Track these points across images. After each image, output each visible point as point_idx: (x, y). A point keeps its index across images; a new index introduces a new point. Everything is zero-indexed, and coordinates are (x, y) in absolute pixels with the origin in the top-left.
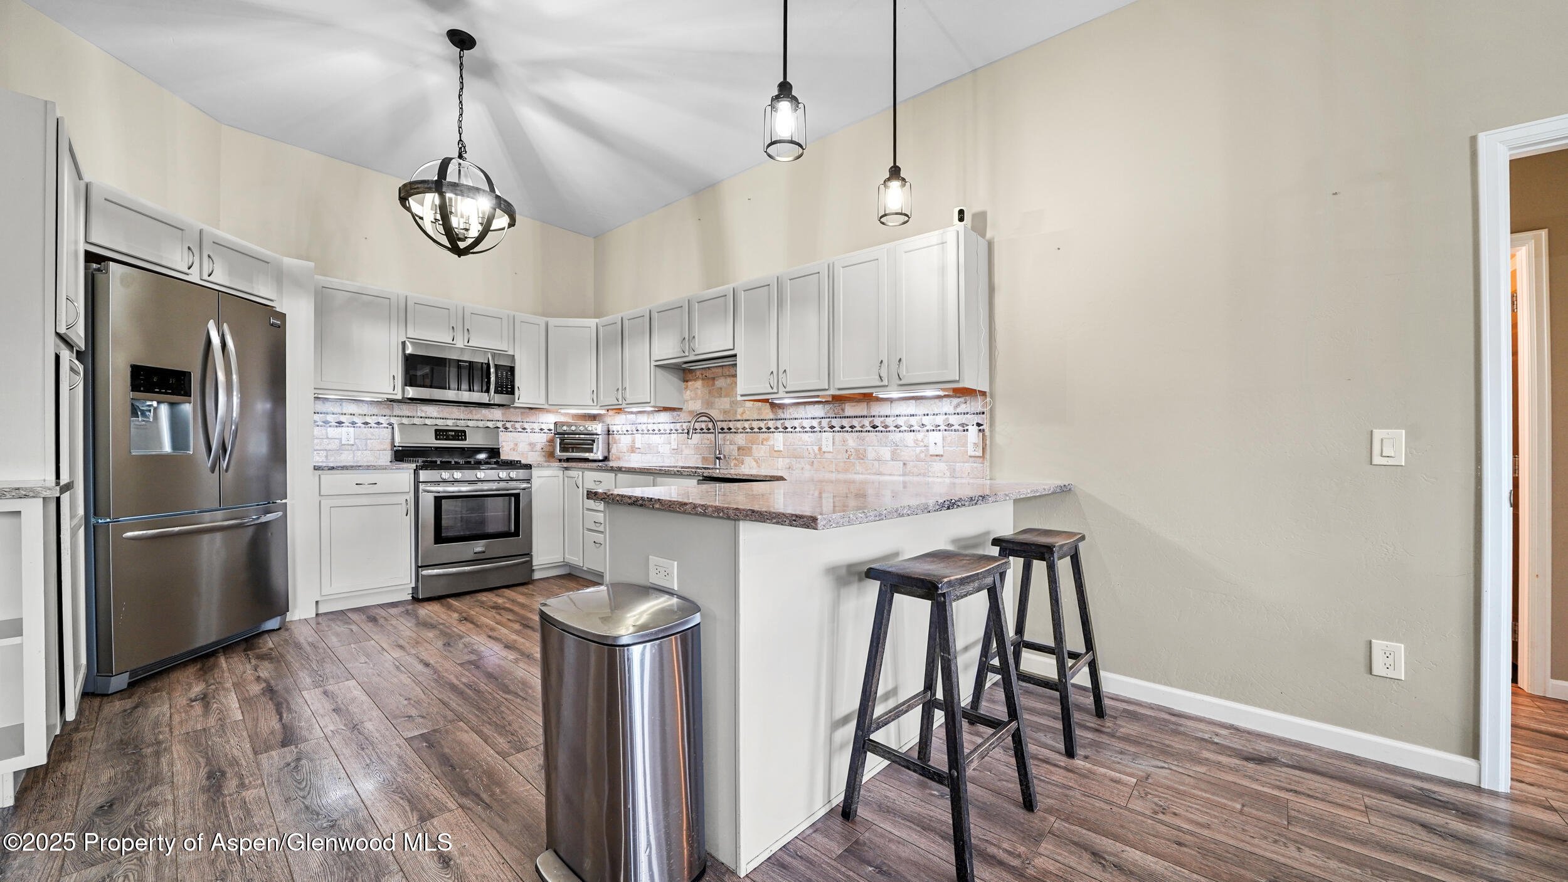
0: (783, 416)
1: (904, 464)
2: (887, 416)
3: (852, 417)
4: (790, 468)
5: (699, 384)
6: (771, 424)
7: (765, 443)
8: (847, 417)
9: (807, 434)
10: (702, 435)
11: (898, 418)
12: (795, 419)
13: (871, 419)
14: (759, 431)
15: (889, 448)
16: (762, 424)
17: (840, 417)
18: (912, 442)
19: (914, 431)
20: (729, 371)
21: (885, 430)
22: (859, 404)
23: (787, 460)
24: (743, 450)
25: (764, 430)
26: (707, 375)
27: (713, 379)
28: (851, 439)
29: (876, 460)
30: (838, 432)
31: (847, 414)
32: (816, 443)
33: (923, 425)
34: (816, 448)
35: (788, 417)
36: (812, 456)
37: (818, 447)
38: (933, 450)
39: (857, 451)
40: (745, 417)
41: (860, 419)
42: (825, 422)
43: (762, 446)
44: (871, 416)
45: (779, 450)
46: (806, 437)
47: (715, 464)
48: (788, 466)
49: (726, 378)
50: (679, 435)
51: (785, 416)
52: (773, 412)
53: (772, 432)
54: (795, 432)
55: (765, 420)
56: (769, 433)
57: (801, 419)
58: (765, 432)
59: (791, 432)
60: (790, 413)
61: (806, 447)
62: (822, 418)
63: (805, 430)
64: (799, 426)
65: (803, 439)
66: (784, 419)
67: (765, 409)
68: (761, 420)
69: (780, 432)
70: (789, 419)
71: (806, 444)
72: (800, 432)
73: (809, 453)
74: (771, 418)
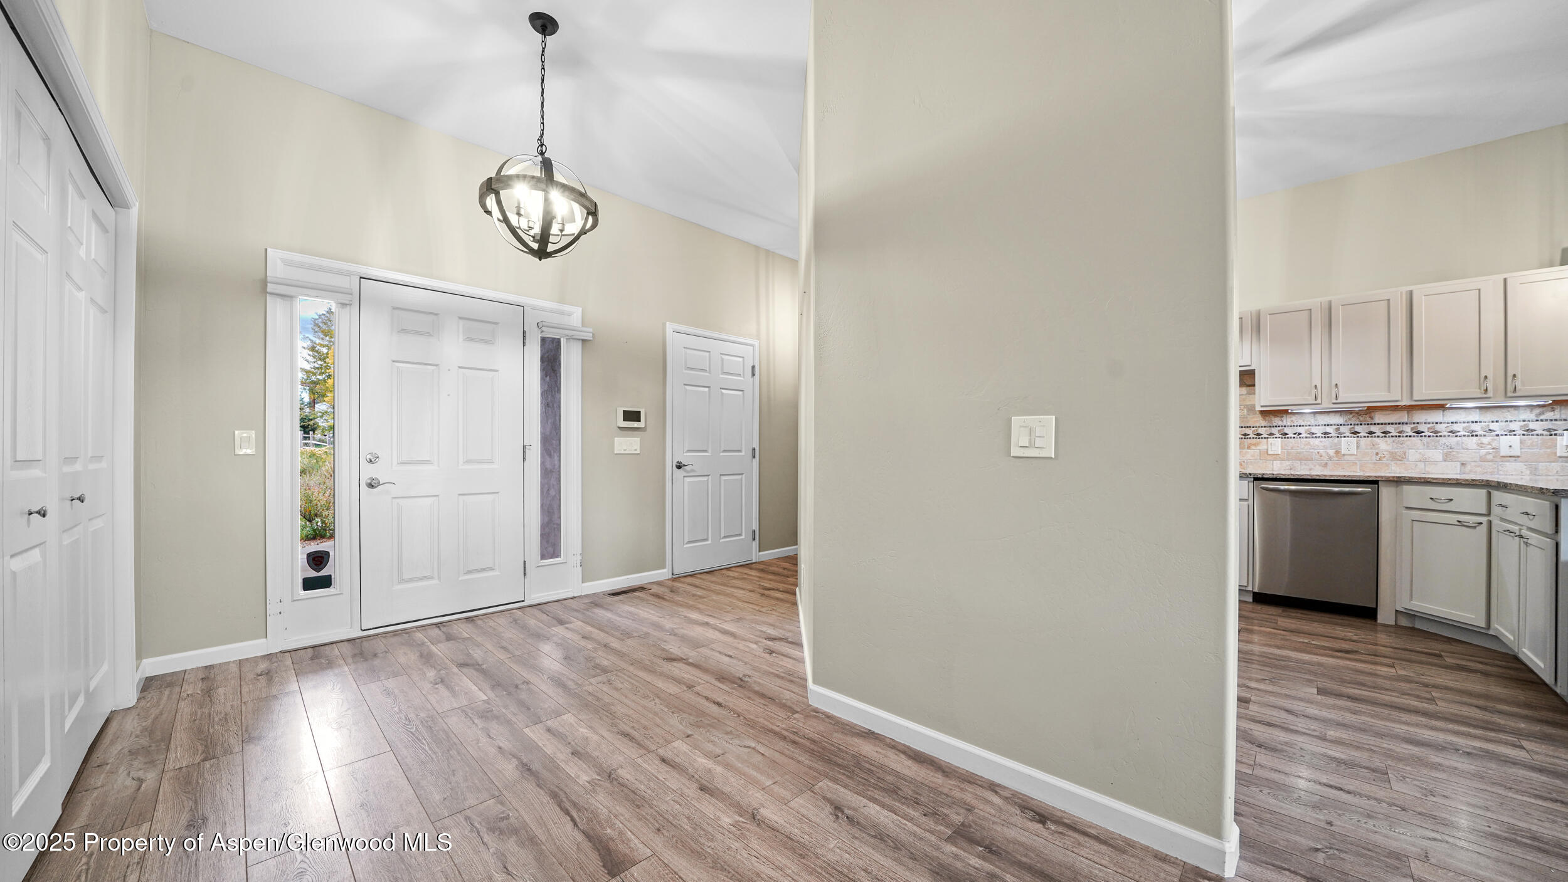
0: (1280, 423)
1: (1463, 464)
2: (1437, 423)
3: (1385, 424)
4: (1291, 469)
6: (1261, 431)
8: (1378, 424)
9: (1317, 439)
11: (1454, 424)
12: (1300, 426)
13: (1413, 426)
14: (1244, 437)
15: (1441, 451)
16: (1248, 431)
17: (1368, 424)
18: (1475, 445)
19: (1477, 436)
21: (1435, 435)
22: (1395, 413)
23: (1288, 463)
25: (1252, 436)
28: (1384, 445)
29: (1420, 461)
30: (1365, 437)
31: (1377, 421)
32: (1331, 447)
33: (1490, 430)
34: (1332, 452)
35: (1289, 424)
36: (1326, 458)
37: (1334, 451)
38: (1505, 451)
39: (1391, 453)
41: (1398, 426)
42: (1345, 429)
43: (1249, 450)
44: (1414, 423)
45: (1276, 453)
46: (1316, 442)
48: (1288, 468)
51: (1285, 424)
52: (1266, 421)
53: (1265, 438)
54: (1300, 438)
55: (1253, 427)
56: (1259, 438)
57: (1309, 426)
58: (1253, 438)
59: (1294, 438)
60: (1292, 421)
61: (1316, 451)
62: (1341, 425)
63: (1314, 436)
64: (1306, 432)
65: (1312, 443)
66: (1285, 426)
67: (1254, 417)
68: (1248, 427)
69: (1276, 438)
70: (1291, 426)
71: (1316, 448)
72: (1307, 437)
73: (1321, 456)
74: (1263, 425)
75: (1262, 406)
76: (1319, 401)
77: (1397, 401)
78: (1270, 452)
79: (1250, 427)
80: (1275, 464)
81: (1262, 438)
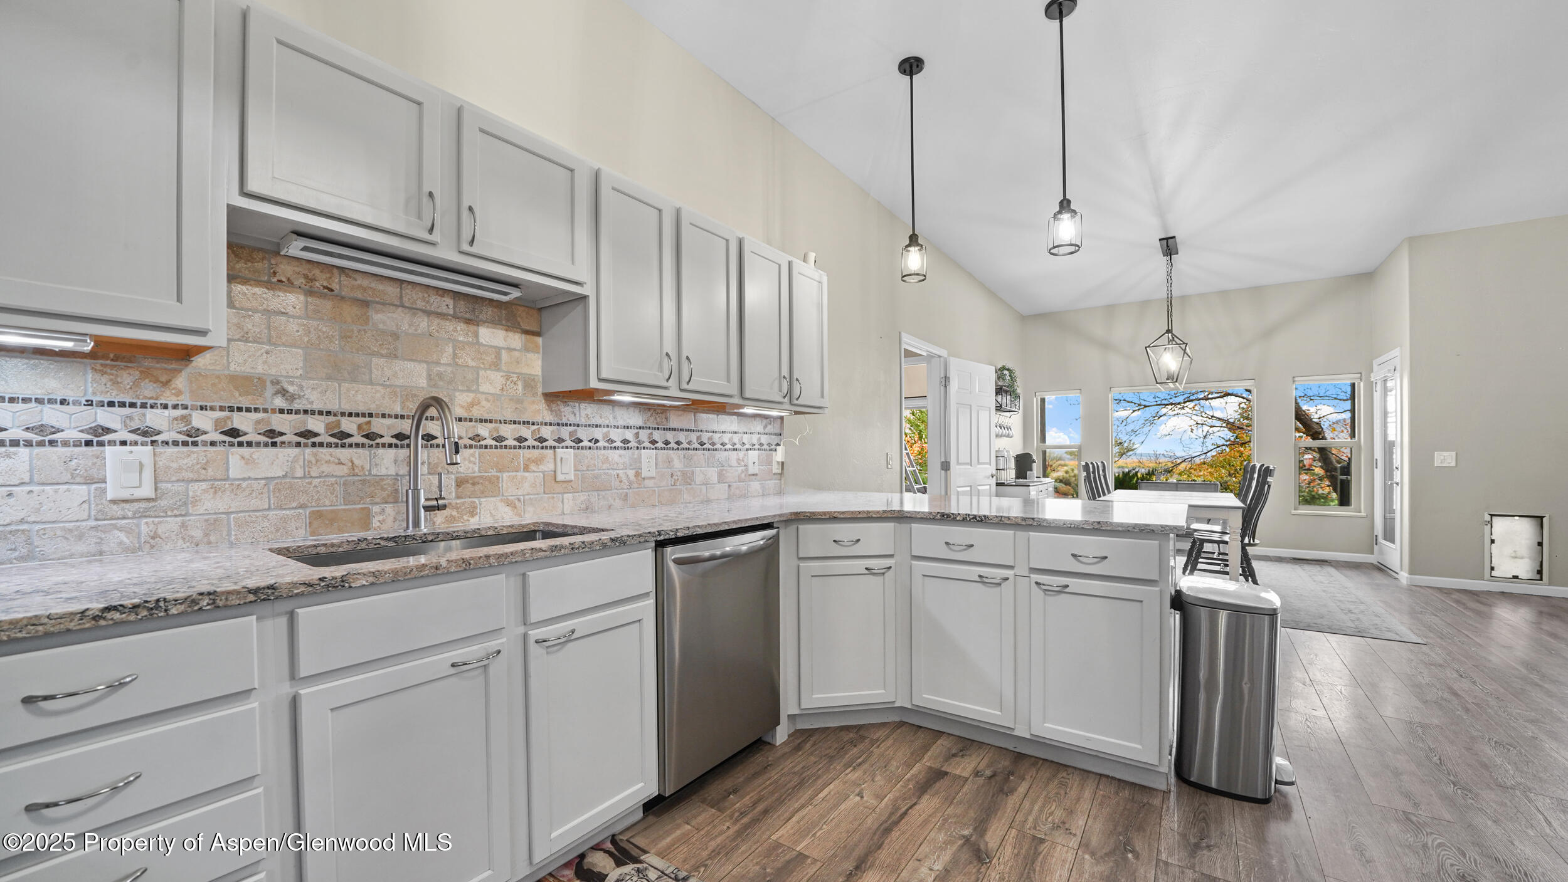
0: (572, 420)
1: (729, 486)
2: (714, 432)
3: (678, 430)
4: (587, 509)
5: (292, 301)
6: (546, 432)
7: (533, 467)
8: (672, 430)
9: (617, 451)
10: (308, 451)
11: (724, 434)
12: (597, 426)
13: (699, 434)
14: (517, 444)
15: (716, 471)
16: (526, 432)
17: (664, 429)
18: (735, 462)
19: (736, 450)
20: (423, 299)
21: (712, 448)
23: (582, 497)
24: (474, 484)
25: (531, 442)
26: (335, 286)
27: (365, 304)
28: (677, 459)
29: (703, 484)
30: (661, 448)
31: (671, 425)
32: (631, 465)
33: (743, 443)
34: (631, 473)
35: (583, 421)
36: (625, 485)
37: (634, 471)
38: (751, 470)
39: (684, 473)
40: (476, 413)
41: (688, 433)
42: (644, 435)
43: (527, 474)
44: (700, 431)
45: (568, 479)
46: (614, 455)
47: (417, 524)
48: (583, 506)
49: (414, 314)
50: (160, 449)
51: (577, 421)
52: (552, 411)
53: (551, 447)
54: (597, 448)
55: (533, 424)
56: (542, 448)
57: (608, 426)
58: (534, 447)
59: (590, 448)
60: (587, 415)
61: (615, 473)
62: (640, 428)
63: (613, 445)
64: (604, 438)
65: (610, 459)
66: (578, 426)
67: (533, 402)
68: (524, 423)
69: (567, 447)
70: (586, 426)
71: (615, 467)
72: (604, 448)
73: (621, 482)
74: (547, 420)
78: (560, 477)
79: (528, 423)
80: (566, 501)
81: (546, 447)
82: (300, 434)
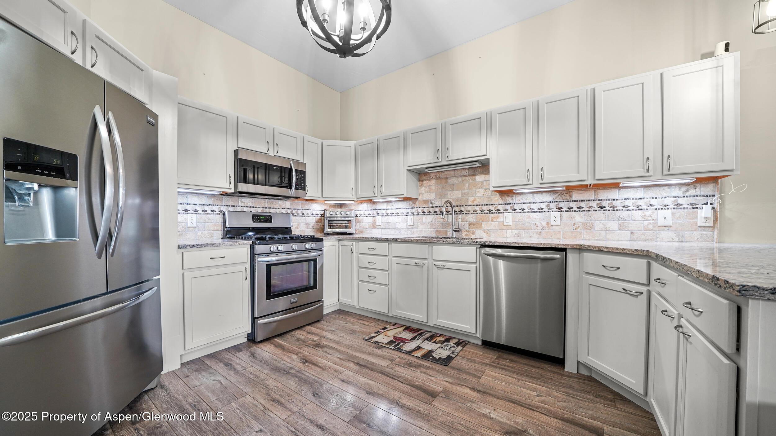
0: (512, 202)
1: (632, 233)
2: (614, 200)
3: (580, 201)
4: (518, 236)
5: (433, 182)
6: (500, 207)
7: (494, 220)
8: (575, 201)
9: (535, 213)
10: (436, 216)
11: (626, 201)
12: (524, 203)
13: (598, 202)
14: (489, 212)
15: (617, 222)
16: (492, 208)
17: (568, 201)
18: (640, 217)
19: (642, 210)
20: (460, 173)
21: (613, 209)
22: (586, 192)
23: (516, 232)
24: (474, 225)
25: (494, 211)
26: (441, 176)
27: (447, 178)
28: (579, 217)
30: (566, 211)
31: (574, 199)
32: (544, 219)
33: (651, 205)
34: (544, 223)
35: (517, 202)
36: (540, 227)
37: (545, 222)
38: (661, 222)
39: (584, 224)
40: (475, 203)
41: (588, 202)
42: (553, 206)
43: (492, 222)
44: (599, 200)
45: (509, 224)
46: (534, 215)
47: (452, 235)
48: (516, 235)
49: (458, 178)
50: (414, 216)
51: (514, 202)
52: (502, 199)
53: (502, 213)
54: (524, 212)
55: (495, 205)
56: (498, 213)
57: (530, 203)
58: (495, 213)
59: (520, 212)
60: (519, 199)
61: (534, 222)
62: (550, 202)
63: (533, 211)
64: (528, 208)
65: (531, 217)
66: (514, 204)
67: (495, 197)
68: (491, 205)
69: (509, 212)
70: (518, 204)
71: (534, 220)
72: (528, 212)
73: (537, 226)
74: (501, 203)
75: (494, 187)
76: (530, 182)
77: (584, 181)
78: (505, 224)
79: (493, 204)
80: (508, 233)
81: (500, 213)
82: (434, 212)
